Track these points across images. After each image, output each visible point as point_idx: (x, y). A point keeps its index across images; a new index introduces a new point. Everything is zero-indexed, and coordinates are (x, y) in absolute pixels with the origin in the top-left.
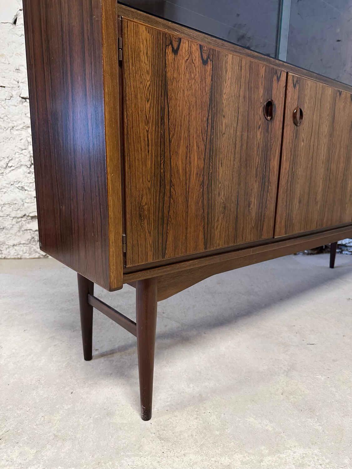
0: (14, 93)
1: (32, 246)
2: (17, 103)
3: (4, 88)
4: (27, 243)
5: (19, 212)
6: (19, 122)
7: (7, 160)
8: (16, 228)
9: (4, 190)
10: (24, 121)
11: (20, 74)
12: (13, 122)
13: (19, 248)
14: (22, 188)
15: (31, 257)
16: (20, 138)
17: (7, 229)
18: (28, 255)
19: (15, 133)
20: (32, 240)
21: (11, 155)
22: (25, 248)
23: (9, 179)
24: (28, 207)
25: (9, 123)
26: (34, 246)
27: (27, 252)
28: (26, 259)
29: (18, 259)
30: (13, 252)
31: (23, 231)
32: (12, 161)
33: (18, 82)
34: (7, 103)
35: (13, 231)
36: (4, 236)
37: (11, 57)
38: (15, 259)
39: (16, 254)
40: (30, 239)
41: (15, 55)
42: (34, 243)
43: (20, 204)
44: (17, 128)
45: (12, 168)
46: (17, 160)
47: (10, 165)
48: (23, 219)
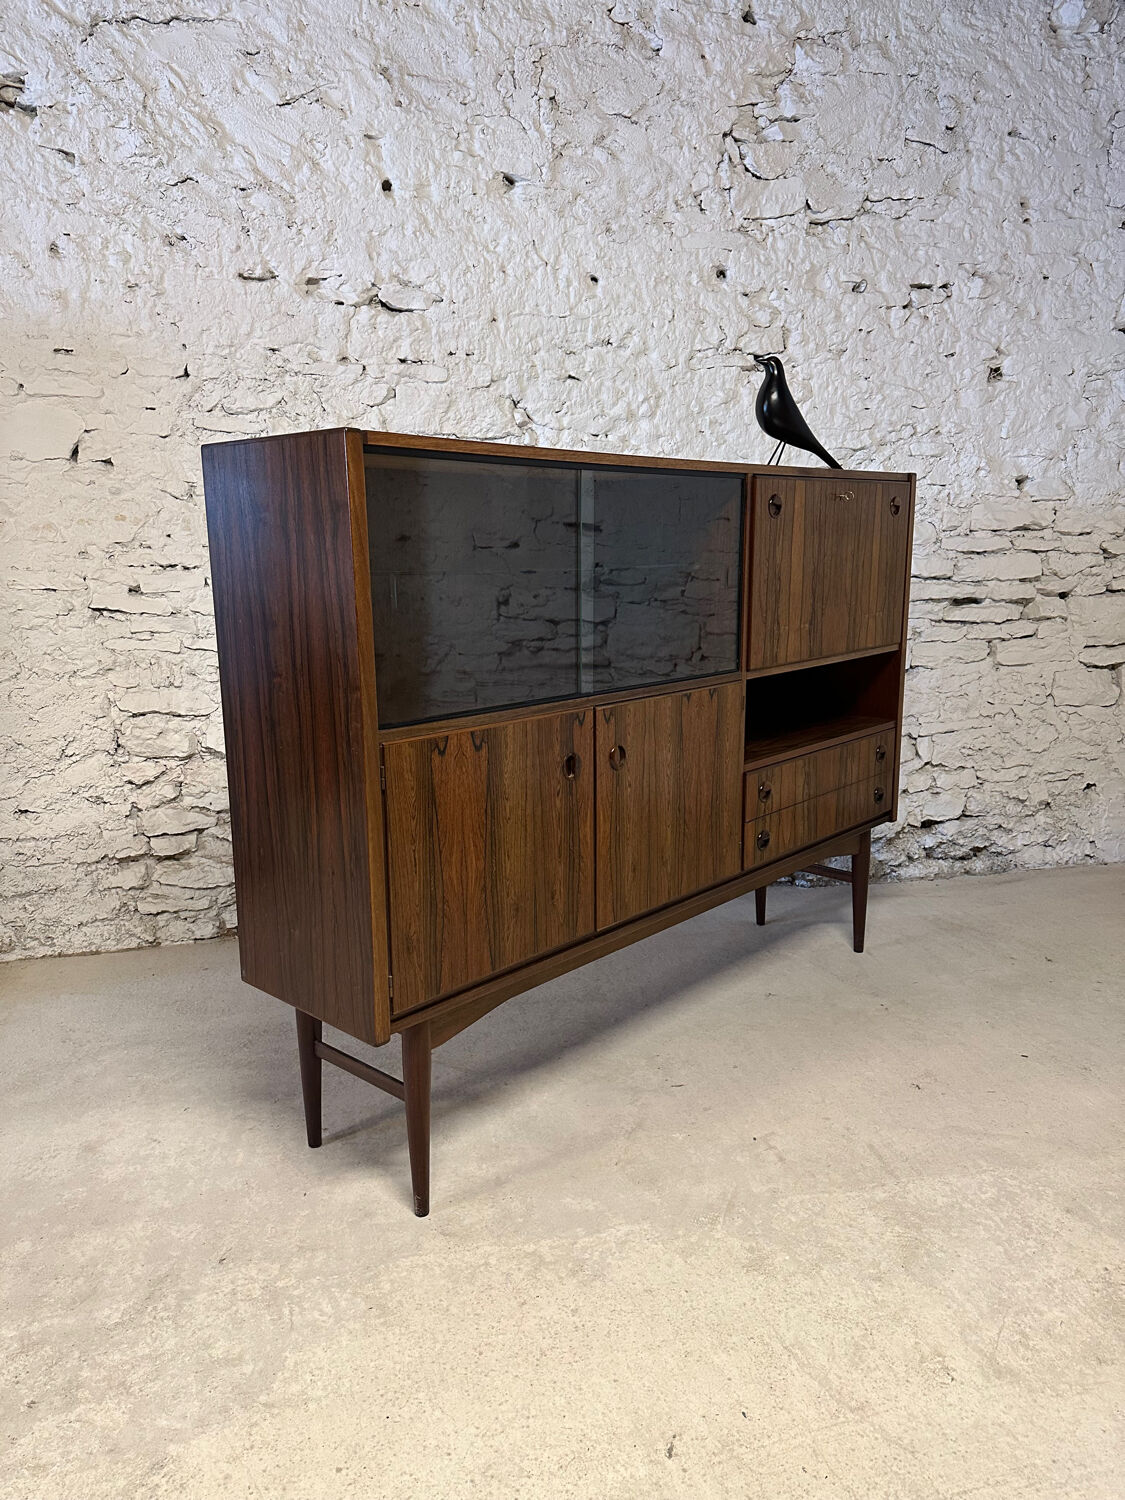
0: (77, 602)
1: (122, 923)
2: (84, 622)
3: (53, 592)
4: (110, 917)
5: (90, 851)
6: (89, 661)
7: (62, 743)
8: (85, 886)
9: (57, 807)
10: (98, 658)
11: (88, 563)
12: (75, 662)
13: (94, 929)
14: (99, 800)
15: (119, 947)
16: (92, 695)
17: (64, 891)
18: (114, 943)
19: (80, 683)
20: (123, 909)
21: (71, 731)
22: (106, 929)
23: (68, 782)
24: (113, 840)
25: (66, 663)
26: (126, 923)
27: (112, 937)
28: (107, 952)
29: (92, 953)
30: (78, 941)
31: (100, 891)
32: (74, 744)
33: (85, 579)
34: (60, 624)
35: (79, 894)
36: (58, 906)
37: (66, 527)
38: (84, 954)
39: (85, 944)
40: (118, 907)
41: (78, 522)
42: (127, 917)
43: (93, 835)
44: (84, 674)
45: (74, 758)
46: (86, 740)
47: (69, 752)
48: (99, 866)
